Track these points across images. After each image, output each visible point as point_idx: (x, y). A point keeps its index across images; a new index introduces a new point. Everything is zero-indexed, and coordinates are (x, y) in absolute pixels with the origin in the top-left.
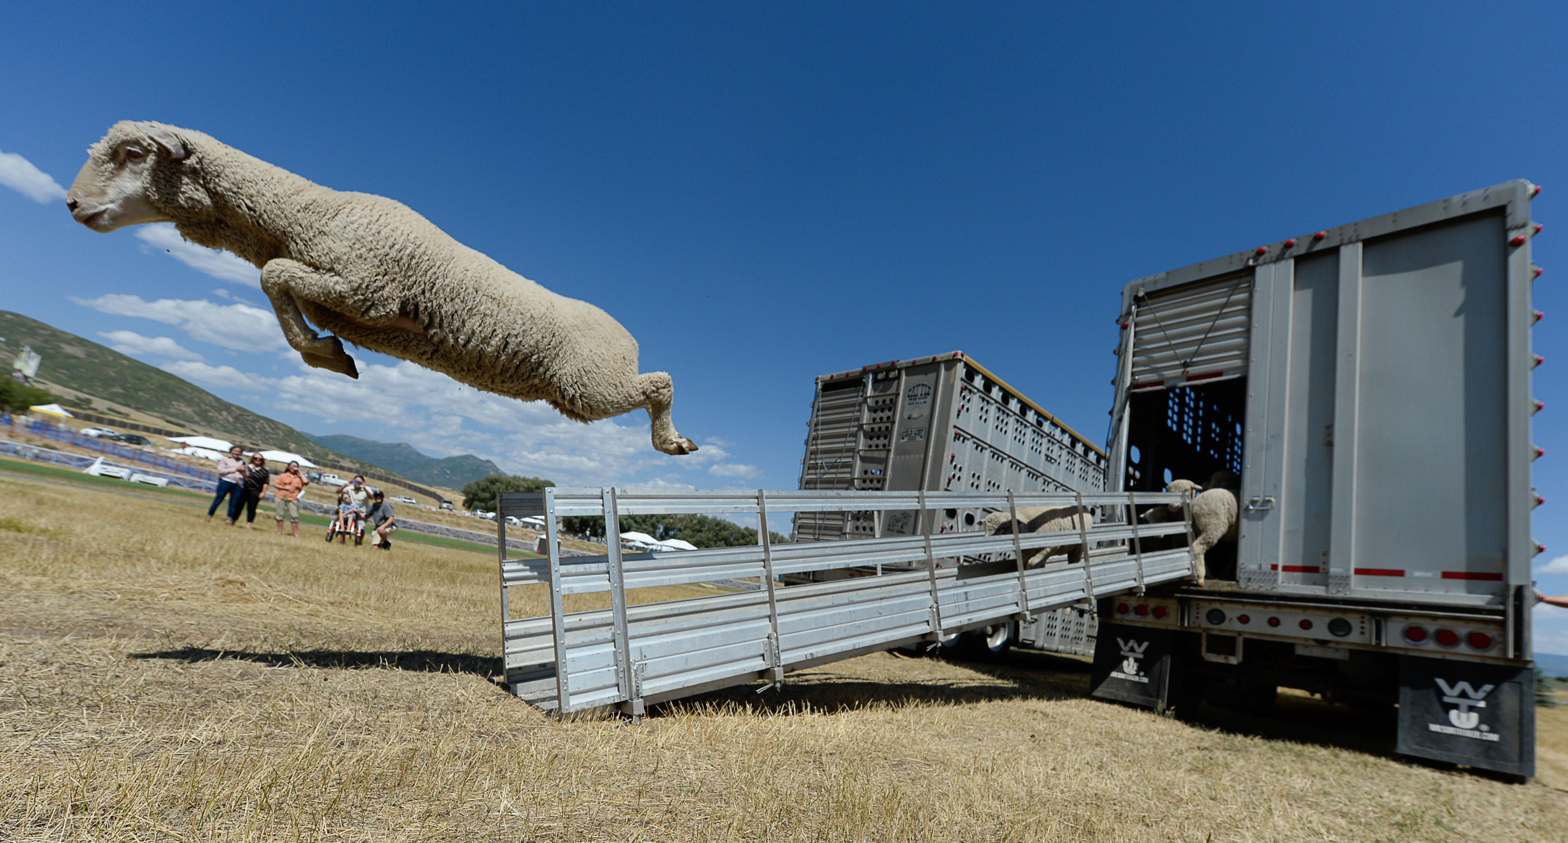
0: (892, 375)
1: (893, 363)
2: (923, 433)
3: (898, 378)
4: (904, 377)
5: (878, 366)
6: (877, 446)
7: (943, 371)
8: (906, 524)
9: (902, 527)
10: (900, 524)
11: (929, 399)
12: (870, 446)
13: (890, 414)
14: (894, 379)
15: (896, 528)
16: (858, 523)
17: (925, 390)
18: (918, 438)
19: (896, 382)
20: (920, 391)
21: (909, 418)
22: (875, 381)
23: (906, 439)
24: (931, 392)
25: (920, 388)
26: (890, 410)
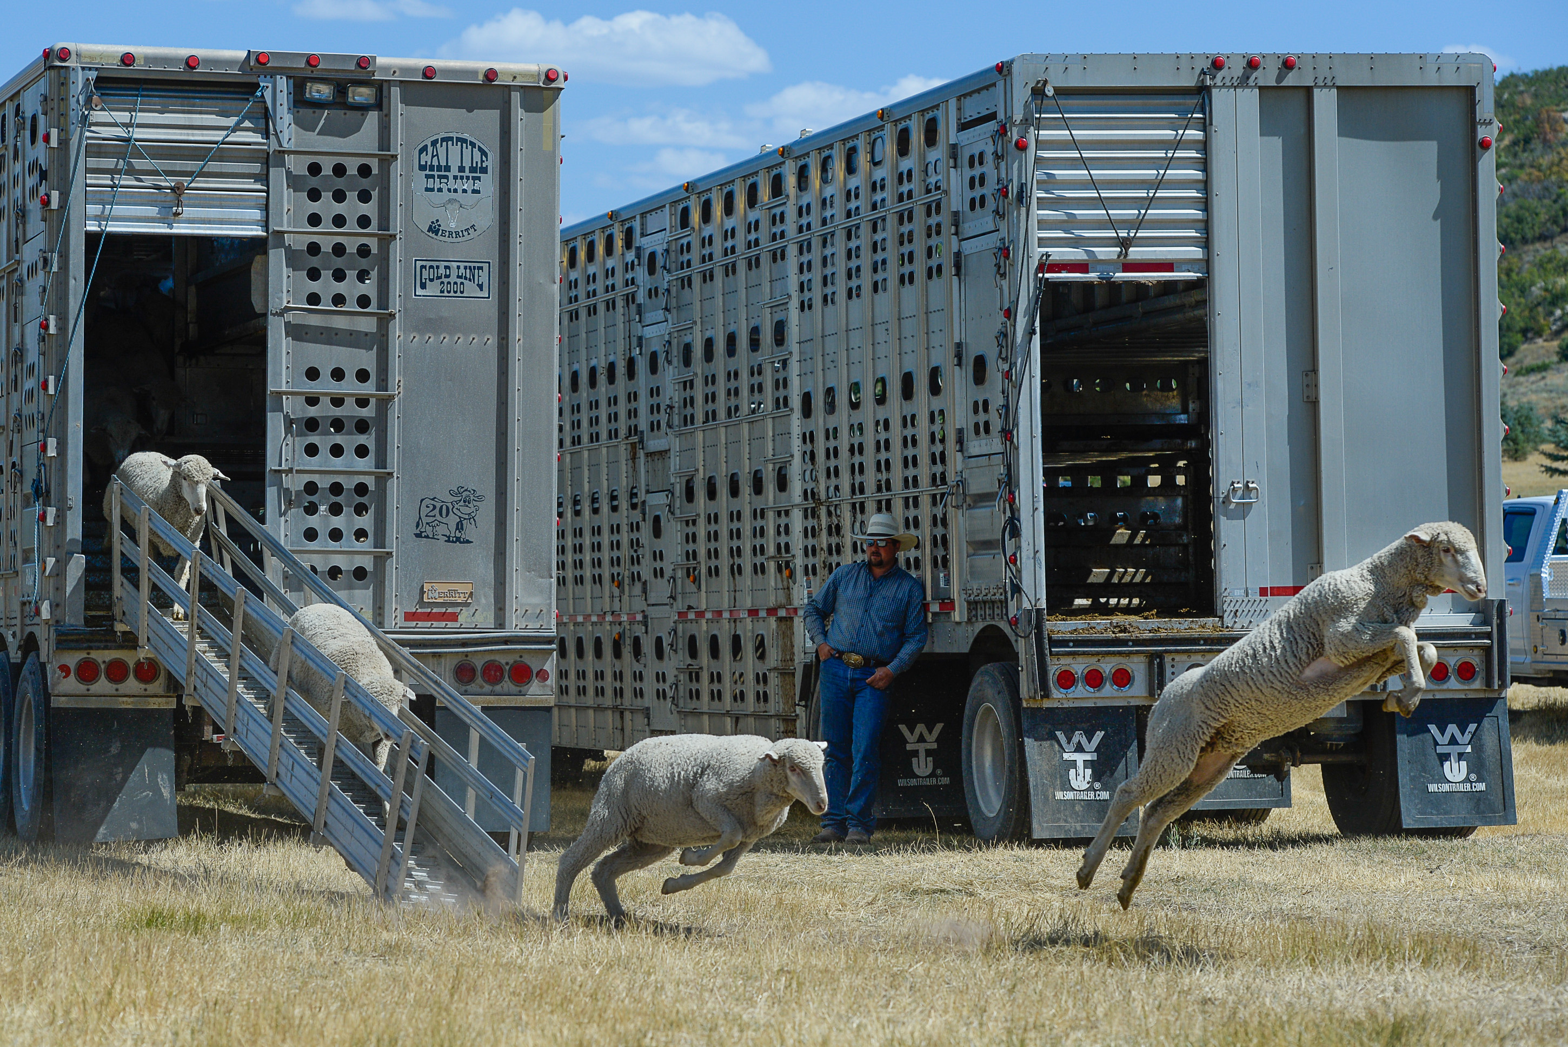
0: (361, 95)
1: (363, 63)
2: (483, 277)
3: (380, 103)
4: (398, 108)
5: (311, 61)
6: (339, 299)
7: (519, 114)
8: (471, 518)
9: (459, 526)
10: (453, 520)
11: (489, 184)
12: (314, 299)
13: (370, 209)
14: (363, 109)
15: (441, 530)
16: (313, 521)
17: (470, 157)
18: (470, 288)
19: (372, 118)
20: (454, 156)
21: (434, 229)
22: (300, 101)
23: (433, 289)
24: (492, 162)
25: (455, 150)
26: (364, 197)
